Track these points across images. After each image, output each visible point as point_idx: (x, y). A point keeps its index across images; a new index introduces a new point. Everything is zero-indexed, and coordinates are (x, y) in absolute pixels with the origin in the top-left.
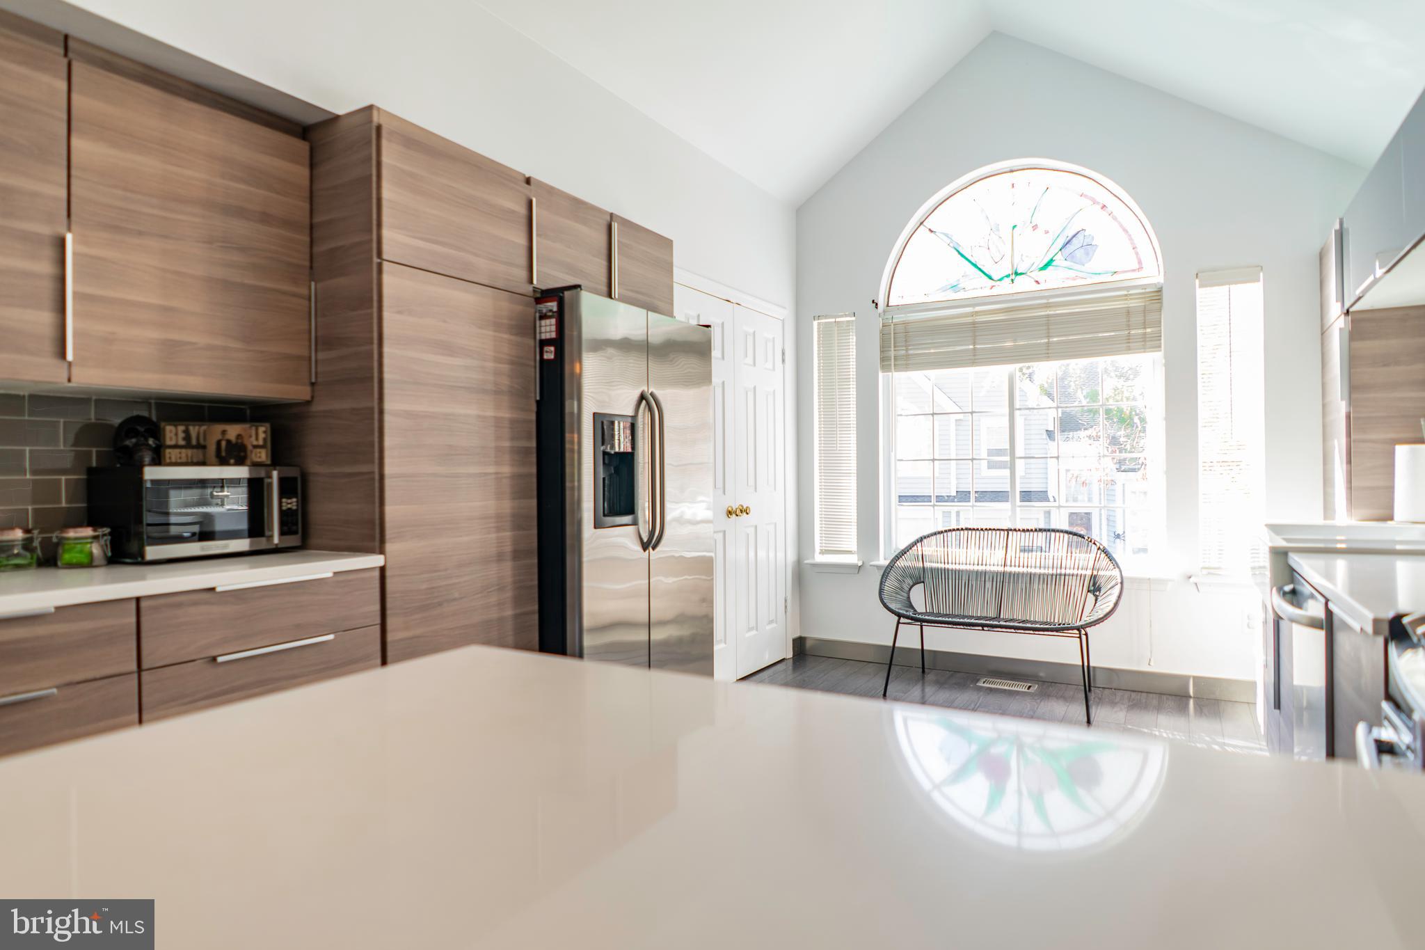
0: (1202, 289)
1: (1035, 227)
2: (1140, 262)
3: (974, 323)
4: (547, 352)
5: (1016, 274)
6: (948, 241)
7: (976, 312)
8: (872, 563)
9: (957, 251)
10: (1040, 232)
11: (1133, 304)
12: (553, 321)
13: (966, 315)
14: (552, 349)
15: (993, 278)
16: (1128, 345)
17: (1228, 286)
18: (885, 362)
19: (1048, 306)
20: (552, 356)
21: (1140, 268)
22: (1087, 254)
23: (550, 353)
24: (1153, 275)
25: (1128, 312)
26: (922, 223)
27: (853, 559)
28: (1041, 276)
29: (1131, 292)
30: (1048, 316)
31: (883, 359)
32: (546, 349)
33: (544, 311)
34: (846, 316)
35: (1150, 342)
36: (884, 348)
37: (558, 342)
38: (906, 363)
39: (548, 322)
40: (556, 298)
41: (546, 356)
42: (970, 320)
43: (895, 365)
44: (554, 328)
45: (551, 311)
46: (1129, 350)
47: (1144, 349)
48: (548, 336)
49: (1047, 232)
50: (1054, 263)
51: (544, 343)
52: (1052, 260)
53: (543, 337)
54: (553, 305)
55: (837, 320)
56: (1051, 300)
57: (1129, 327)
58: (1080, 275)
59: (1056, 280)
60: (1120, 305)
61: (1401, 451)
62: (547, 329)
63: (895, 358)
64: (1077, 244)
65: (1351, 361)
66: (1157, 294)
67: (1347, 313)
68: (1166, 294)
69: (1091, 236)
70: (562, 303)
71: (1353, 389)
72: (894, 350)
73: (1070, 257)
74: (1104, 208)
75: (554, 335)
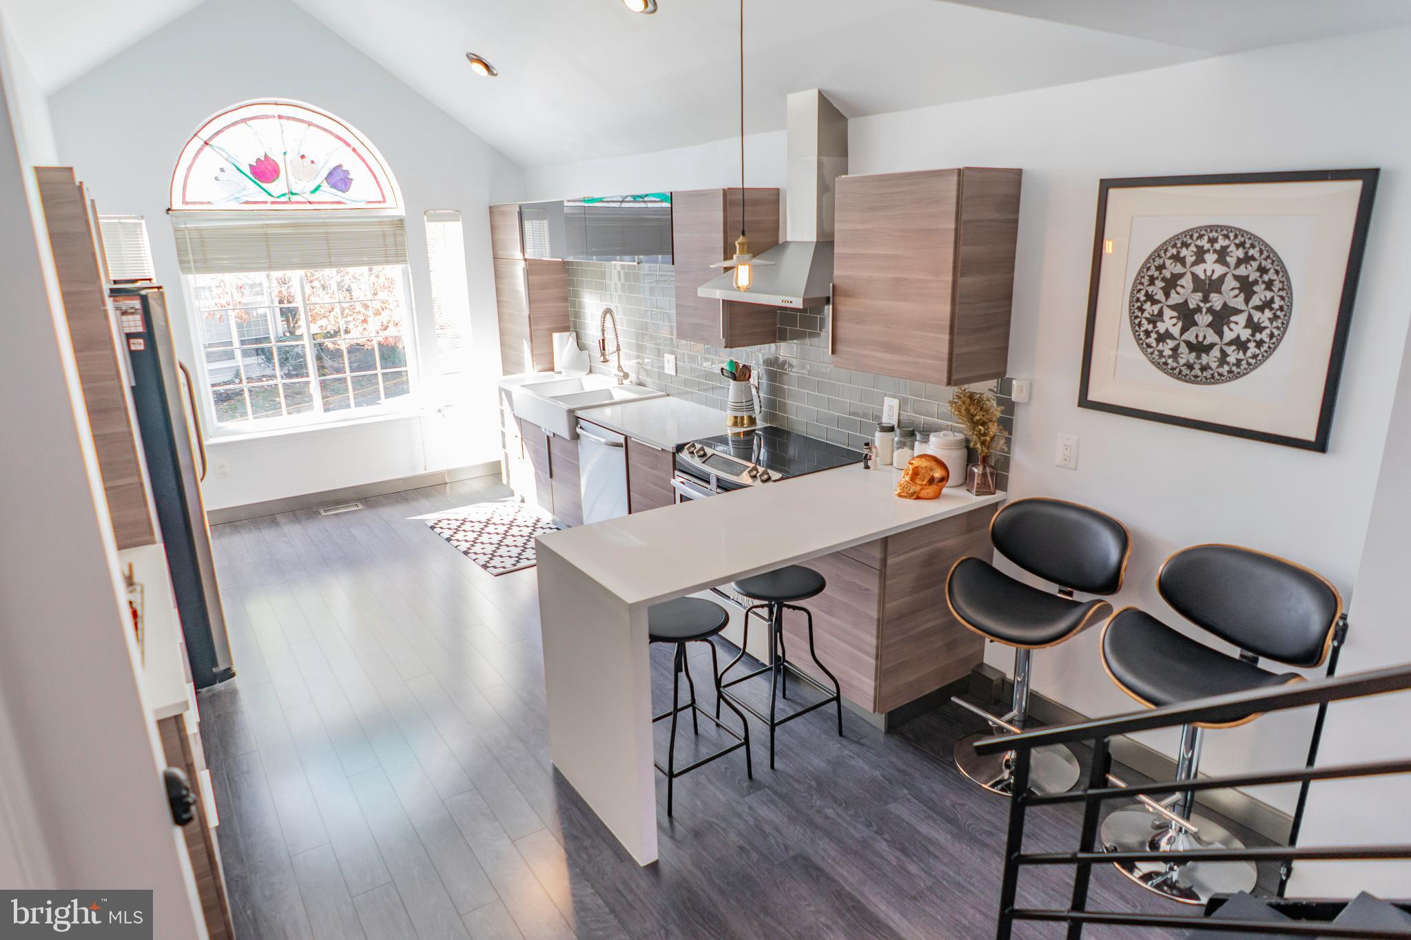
0: (428, 223)
1: (303, 157)
2: (383, 196)
3: (266, 234)
4: (133, 344)
5: (293, 194)
6: (226, 156)
9: (235, 166)
10: (307, 161)
11: (387, 229)
12: (138, 317)
13: (262, 226)
14: (141, 341)
15: (272, 194)
16: (387, 258)
17: (443, 222)
18: (185, 265)
19: (324, 225)
20: (142, 347)
21: (384, 201)
22: (346, 184)
23: (139, 345)
24: (396, 207)
25: (383, 234)
26: (195, 135)
28: (313, 198)
29: (384, 220)
30: (327, 233)
31: (181, 262)
32: (132, 341)
33: (123, 308)
34: (132, 218)
35: (400, 258)
36: (181, 251)
37: (149, 335)
38: (205, 265)
39: (130, 317)
40: (137, 297)
41: (133, 348)
42: (261, 231)
43: (196, 268)
44: (139, 323)
45: (132, 308)
46: (387, 262)
47: (397, 262)
48: (133, 330)
49: (313, 162)
50: (321, 188)
51: (129, 336)
52: (319, 186)
53: (128, 331)
54: (137, 304)
55: (122, 221)
56: (328, 221)
57: (385, 246)
58: (343, 201)
59: (326, 203)
60: (377, 229)
61: (556, 336)
62: (132, 324)
63: (195, 262)
64: (337, 177)
65: (529, 286)
66: (399, 223)
67: (525, 260)
68: (407, 224)
69: (347, 172)
70: (144, 300)
71: (531, 301)
72: (193, 254)
73: (334, 186)
74: (354, 150)
75: (140, 329)
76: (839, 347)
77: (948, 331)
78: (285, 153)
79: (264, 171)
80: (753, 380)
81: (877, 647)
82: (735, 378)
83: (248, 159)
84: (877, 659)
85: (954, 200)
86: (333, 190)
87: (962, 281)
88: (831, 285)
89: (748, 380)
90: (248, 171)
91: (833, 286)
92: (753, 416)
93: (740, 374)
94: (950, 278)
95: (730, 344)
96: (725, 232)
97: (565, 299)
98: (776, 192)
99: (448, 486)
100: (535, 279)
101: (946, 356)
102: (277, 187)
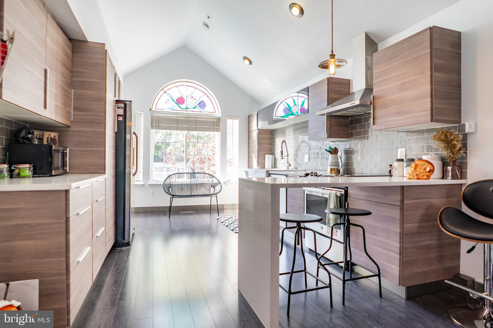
0: (228, 120)
1: (192, 98)
2: (215, 111)
3: (178, 119)
4: (119, 118)
5: (187, 108)
6: (170, 96)
7: (178, 116)
8: (148, 183)
9: (172, 99)
10: (193, 99)
11: (215, 120)
12: (122, 110)
13: (176, 117)
14: (122, 117)
15: (182, 108)
16: (213, 130)
17: (232, 120)
18: (152, 127)
19: (196, 118)
21: (215, 112)
22: (204, 106)
23: (121, 119)
24: (218, 114)
25: (213, 122)
26: (162, 90)
27: (141, 183)
28: (193, 110)
29: (214, 118)
30: (196, 120)
31: (151, 126)
32: (119, 117)
33: (119, 106)
34: (140, 111)
35: (218, 130)
36: (152, 122)
37: (124, 116)
38: (158, 127)
39: (120, 109)
40: (124, 103)
41: (119, 119)
43: (155, 128)
44: (122, 112)
45: (121, 107)
46: (213, 131)
47: (217, 131)
48: (120, 114)
49: (195, 99)
50: (197, 107)
51: (118, 115)
53: (118, 114)
54: (123, 105)
55: (137, 112)
57: (213, 126)
58: (202, 111)
59: (197, 112)
60: (212, 120)
61: (267, 156)
62: (120, 112)
63: (155, 126)
64: (202, 104)
65: (259, 138)
66: (219, 119)
67: (258, 129)
68: (221, 119)
69: (205, 103)
70: (125, 105)
71: (259, 144)
72: (155, 123)
73: (200, 107)
74: (208, 96)
75: (122, 114)
76: (376, 121)
77: (430, 97)
78: (187, 96)
79: (180, 101)
80: (339, 154)
81: (400, 248)
82: (331, 154)
83: (176, 97)
84: (400, 255)
85: (429, 40)
86: (200, 108)
87: (434, 74)
88: (372, 96)
89: (337, 154)
90: (175, 101)
91: (373, 96)
92: (339, 169)
93: (334, 151)
94: (429, 73)
95: (330, 136)
96: (328, 93)
97: (271, 144)
98: (349, 81)
99: (225, 210)
100: (261, 136)
101: (430, 108)
102: (183, 106)
